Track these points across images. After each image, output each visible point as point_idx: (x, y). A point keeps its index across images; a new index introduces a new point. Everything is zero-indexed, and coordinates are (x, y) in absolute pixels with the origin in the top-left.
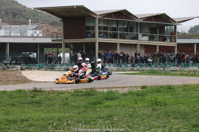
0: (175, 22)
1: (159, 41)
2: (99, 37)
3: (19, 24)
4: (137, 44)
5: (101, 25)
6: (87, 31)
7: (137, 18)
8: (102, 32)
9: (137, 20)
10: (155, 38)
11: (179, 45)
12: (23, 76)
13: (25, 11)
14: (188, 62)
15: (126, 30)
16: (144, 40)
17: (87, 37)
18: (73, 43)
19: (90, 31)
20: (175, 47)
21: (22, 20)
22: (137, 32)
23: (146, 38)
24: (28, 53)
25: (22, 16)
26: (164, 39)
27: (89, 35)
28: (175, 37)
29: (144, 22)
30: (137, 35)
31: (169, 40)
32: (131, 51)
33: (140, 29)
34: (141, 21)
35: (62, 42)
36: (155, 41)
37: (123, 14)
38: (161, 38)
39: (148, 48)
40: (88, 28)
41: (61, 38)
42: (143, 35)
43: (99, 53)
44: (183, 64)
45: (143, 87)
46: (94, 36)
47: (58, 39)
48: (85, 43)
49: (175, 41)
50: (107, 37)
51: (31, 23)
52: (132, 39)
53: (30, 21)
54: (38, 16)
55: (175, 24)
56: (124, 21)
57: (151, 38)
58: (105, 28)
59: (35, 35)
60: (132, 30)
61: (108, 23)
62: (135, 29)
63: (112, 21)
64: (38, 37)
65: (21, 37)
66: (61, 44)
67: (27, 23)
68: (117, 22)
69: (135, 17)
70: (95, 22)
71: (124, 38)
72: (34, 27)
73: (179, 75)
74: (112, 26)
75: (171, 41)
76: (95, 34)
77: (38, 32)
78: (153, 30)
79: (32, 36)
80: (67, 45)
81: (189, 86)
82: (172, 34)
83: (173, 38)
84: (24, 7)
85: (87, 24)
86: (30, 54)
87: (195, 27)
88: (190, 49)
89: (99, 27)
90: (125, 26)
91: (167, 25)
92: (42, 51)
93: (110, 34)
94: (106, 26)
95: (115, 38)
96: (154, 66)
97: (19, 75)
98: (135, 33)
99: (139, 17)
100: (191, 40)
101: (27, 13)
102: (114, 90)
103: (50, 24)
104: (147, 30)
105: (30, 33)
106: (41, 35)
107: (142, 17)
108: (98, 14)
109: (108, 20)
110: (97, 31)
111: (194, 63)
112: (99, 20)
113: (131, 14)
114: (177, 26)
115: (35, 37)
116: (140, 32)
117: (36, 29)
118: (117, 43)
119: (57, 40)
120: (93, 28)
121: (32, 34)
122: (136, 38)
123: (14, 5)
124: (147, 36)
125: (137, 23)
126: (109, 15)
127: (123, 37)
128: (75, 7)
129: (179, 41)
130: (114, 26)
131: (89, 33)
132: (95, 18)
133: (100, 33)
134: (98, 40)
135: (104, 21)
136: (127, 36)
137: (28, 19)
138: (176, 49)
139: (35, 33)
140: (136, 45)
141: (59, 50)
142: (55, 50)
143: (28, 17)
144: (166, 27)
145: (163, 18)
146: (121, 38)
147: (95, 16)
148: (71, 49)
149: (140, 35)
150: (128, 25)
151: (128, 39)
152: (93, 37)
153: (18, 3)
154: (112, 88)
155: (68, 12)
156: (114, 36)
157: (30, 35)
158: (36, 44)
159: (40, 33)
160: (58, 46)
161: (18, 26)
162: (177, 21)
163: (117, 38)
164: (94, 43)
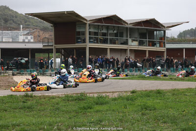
0: (164, 27)
1: (149, 46)
2: (90, 42)
3: (10, 30)
4: (127, 49)
5: (92, 30)
6: (78, 37)
7: (127, 23)
8: (92, 37)
9: (127, 26)
10: (144, 43)
11: (168, 49)
12: (15, 81)
13: (16, 17)
14: (177, 67)
15: (116, 35)
16: (134, 45)
17: (78, 42)
18: (64, 49)
19: (81, 36)
20: (164, 52)
21: (13, 25)
22: (127, 37)
23: (136, 43)
24: (20, 58)
25: (14, 22)
26: (154, 44)
27: (80, 40)
28: (164, 42)
29: (134, 27)
30: (127, 40)
31: (158, 45)
32: (121, 56)
33: (130, 34)
34: (131, 26)
35: (53, 48)
36: (145, 46)
37: (113, 20)
38: (151, 43)
39: (138, 53)
40: (79, 33)
41: (52, 43)
42: (133, 40)
43: (89, 58)
44: (172, 69)
45: (133, 92)
46: (84, 41)
47: (49, 44)
48: (75, 48)
49: (164, 46)
50: (97, 43)
51: (23, 28)
52: (122, 44)
53: (21, 26)
54: (29, 22)
55: (164, 29)
56: (114, 27)
57: (141, 43)
58: (96, 34)
59: (27, 41)
60: (122, 36)
61: (98, 29)
62: (125, 35)
63: (102, 26)
64: (29, 42)
65: (12, 42)
66: (52, 49)
67: (18, 29)
68: (107, 28)
69: (124, 22)
70: (85, 28)
71: (114, 43)
72: (26, 32)
73: (168, 80)
74: (102, 31)
75: (160, 46)
76: (85, 39)
77: (29, 37)
78: (143, 35)
79: (24, 42)
80: (58, 51)
81: (178, 90)
82: (161, 39)
83: (162, 43)
84: (16, 12)
85: (78, 30)
86: (21, 59)
87: (184, 32)
88: (179, 54)
89: (90, 32)
90: (115, 32)
91: (156, 30)
92: (33, 56)
93: (100, 39)
94: (96, 31)
95: (105, 43)
96: (143, 71)
97: (11, 80)
98: (125, 38)
99: (129, 23)
100: (180, 44)
101: (18, 18)
102: (104, 94)
103: (41, 30)
104: (136, 35)
105: (21, 39)
106: (32, 41)
107: (132, 22)
108: (88, 19)
109: (99, 25)
110: (87, 36)
111: (182, 67)
112: (89, 25)
113: (121, 19)
114: (166, 31)
115: (27, 43)
116: (130, 37)
117: (28, 34)
118: (107, 48)
119: (48, 46)
120: (84, 33)
121: (23, 40)
122: (126, 43)
123: (6, 11)
124: (136, 41)
125: (127, 28)
126: (99, 20)
128: (66, 13)
129: (168, 46)
130: (104, 31)
131: (79, 38)
132: (86, 24)
133: (90, 38)
134: (89, 45)
135: (95, 27)
136: (117, 41)
137: (19, 25)
138: (165, 53)
139: (27, 38)
141: (50, 55)
142: (46, 55)
143: (19, 22)
144: (155, 32)
145: (152, 24)
146: (111, 43)
147: (85, 22)
148: (62, 55)
149: (130, 41)
150: (118, 30)
151: (118, 44)
152: (83, 43)
153: (9, 9)
154: (102, 93)
155: (59, 17)
156: (105, 41)
157: (22, 41)
158: (27, 50)
159: (31, 38)
160: (49, 51)
161: (10, 32)
162: (166, 26)
163: (107, 43)
164: (85, 49)
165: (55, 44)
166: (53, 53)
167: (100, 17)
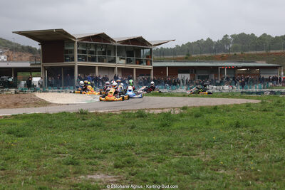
1: (136, 64)
2: (79, 60)
5: (80, 48)
6: (66, 55)
7: (115, 41)
8: (81, 56)
9: (114, 44)
10: (132, 61)
11: (155, 68)
15: (104, 53)
16: (121, 63)
17: (66, 61)
19: (69, 54)
22: (115, 55)
23: (123, 61)
26: (140, 62)
27: (68, 59)
28: (151, 60)
29: (122, 45)
30: (115, 58)
31: (145, 64)
33: (118, 53)
34: (118, 44)
35: (41, 66)
36: (132, 64)
37: (102, 38)
38: (138, 61)
40: (67, 51)
42: (121, 59)
43: (78, 77)
46: (73, 59)
47: (37, 63)
48: (64, 67)
49: (151, 64)
50: (86, 61)
52: (109, 62)
55: (151, 47)
56: (102, 45)
57: (129, 61)
58: (84, 52)
60: (109, 54)
61: (87, 47)
62: (112, 53)
63: (90, 44)
66: (40, 68)
68: (96, 46)
69: (112, 40)
70: (74, 46)
71: (103, 61)
74: (90, 50)
75: (147, 64)
76: (74, 57)
77: (3, 57)
78: (130, 53)
82: (148, 57)
83: (149, 61)
85: (66, 48)
88: (162, 72)
89: (78, 50)
90: (103, 50)
91: (143, 49)
92: (16, 76)
93: (89, 58)
94: (84, 49)
98: (112, 56)
99: (117, 41)
104: (125, 54)
106: (5, 60)
107: (120, 40)
108: (77, 37)
109: (87, 43)
110: (76, 54)
112: (78, 43)
113: (109, 37)
114: (153, 49)
116: (118, 56)
118: (95, 67)
120: (72, 52)
122: (114, 61)
124: (124, 59)
125: (115, 46)
126: (88, 38)
127: (101, 60)
128: (54, 31)
130: (92, 49)
131: (68, 57)
132: (74, 42)
133: (79, 56)
134: (77, 63)
135: (83, 45)
136: (105, 60)
138: (152, 71)
140: (114, 68)
145: (140, 42)
146: (99, 61)
147: (74, 40)
149: (118, 59)
150: (106, 48)
151: (106, 62)
152: (72, 61)
155: (47, 35)
156: (93, 60)
158: (10, 69)
159: (5, 58)
160: (32, 70)
162: (152, 44)
163: (95, 61)
164: (73, 67)
165: (43, 62)
166: (40, 71)
167: (88, 35)
